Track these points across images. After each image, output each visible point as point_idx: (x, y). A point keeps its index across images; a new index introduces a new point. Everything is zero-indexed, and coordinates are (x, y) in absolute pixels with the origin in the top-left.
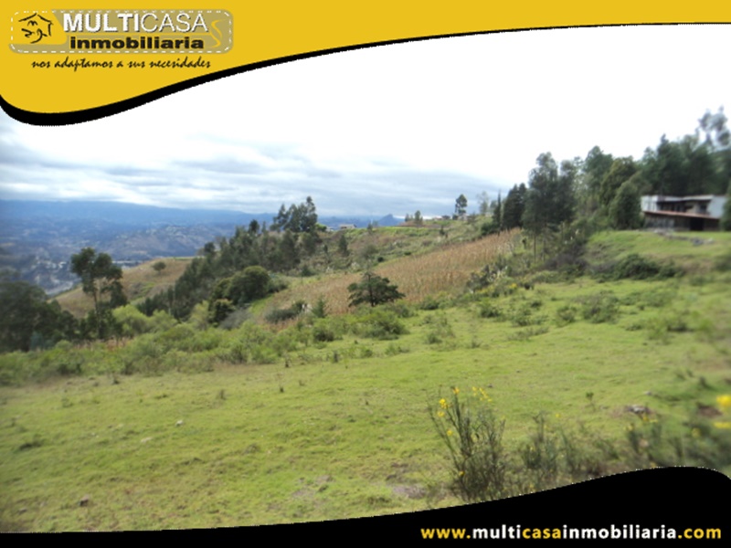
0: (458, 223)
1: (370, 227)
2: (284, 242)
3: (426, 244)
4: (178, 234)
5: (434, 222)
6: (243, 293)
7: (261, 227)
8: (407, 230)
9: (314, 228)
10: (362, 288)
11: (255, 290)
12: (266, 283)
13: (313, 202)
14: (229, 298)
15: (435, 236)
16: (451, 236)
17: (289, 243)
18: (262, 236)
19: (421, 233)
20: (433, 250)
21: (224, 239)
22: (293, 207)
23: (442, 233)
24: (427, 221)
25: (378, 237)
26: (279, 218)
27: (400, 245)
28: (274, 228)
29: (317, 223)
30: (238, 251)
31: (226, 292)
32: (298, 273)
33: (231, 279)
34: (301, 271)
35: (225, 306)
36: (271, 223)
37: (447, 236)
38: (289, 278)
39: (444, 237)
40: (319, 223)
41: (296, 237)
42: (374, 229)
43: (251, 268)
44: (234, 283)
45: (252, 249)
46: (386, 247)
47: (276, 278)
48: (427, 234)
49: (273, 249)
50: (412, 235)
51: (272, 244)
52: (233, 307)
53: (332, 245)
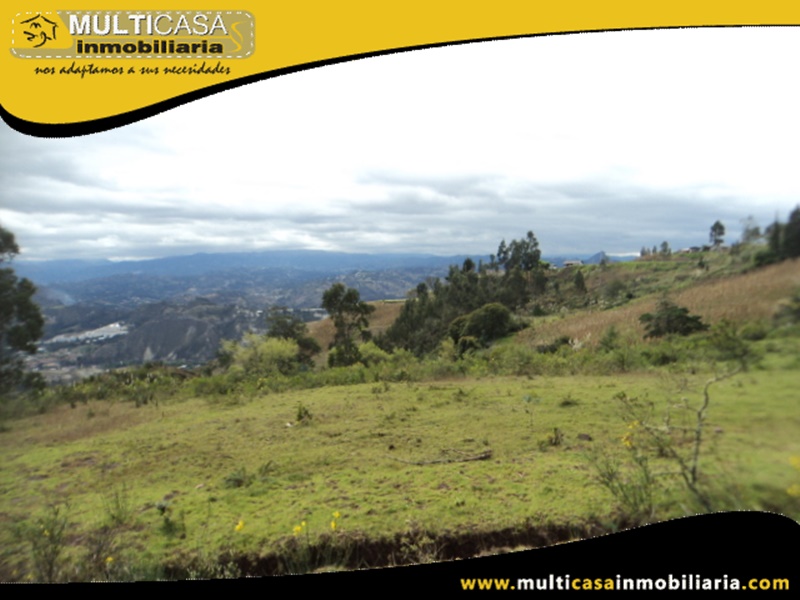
0: (713, 255)
2: (505, 280)
3: (680, 279)
4: (369, 279)
5: (681, 255)
7: (477, 267)
9: (537, 264)
13: (535, 236)
15: (691, 270)
16: (713, 268)
18: (480, 275)
20: (693, 285)
21: (437, 281)
26: (498, 255)
27: (647, 282)
28: (492, 266)
29: (540, 260)
32: (529, 313)
34: (532, 311)
36: (489, 261)
37: (708, 269)
39: (704, 270)
43: (490, 306)
44: (472, 321)
51: (492, 283)
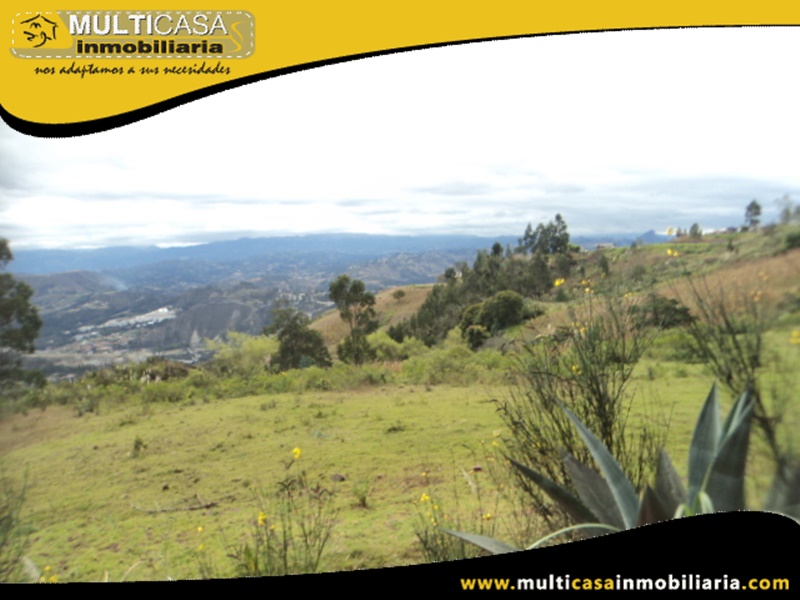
0: (749, 236)
1: (634, 245)
2: (535, 265)
3: (709, 262)
4: (410, 262)
5: (716, 236)
6: (495, 320)
7: (505, 250)
8: (682, 247)
9: (566, 248)
10: (645, 311)
11: (508, 316)
12: (520, 309)
13: (564, 219)
14: (481, 324)
15: (720, 252)
16: (743, 251)
17: (540, 265)
18: (507, 260)
19: (700, 249)
20: (720, 269)
21: (465, 265)
22: (541, 226)
23: (731, 248)
24: (706, 235)
25: (644, 257)
26: (525, 239)
27: (676, 265)
28: (519, 250)
29: (569, 244)
30: (484, 276)
31: (477, 318)
32: (551, 298)
33: (482, 304)
34: (555, 296)
35: (479, 333)
36: (516, 245)
37: (737, 252)
38: (545, 304)
39: (734, 253)
40: (571, 243)
41: (547, 259)
42: (639, 247)
43: (503, 293)
44: (485, 309)
45: (499, 274)
46: (657, 267)
47: (530, 304)
48: (708, 250)
49: (520, 273)
50: (688, 252)
51: (519, 268)
52: (488, 334)
53: (589, 267)
